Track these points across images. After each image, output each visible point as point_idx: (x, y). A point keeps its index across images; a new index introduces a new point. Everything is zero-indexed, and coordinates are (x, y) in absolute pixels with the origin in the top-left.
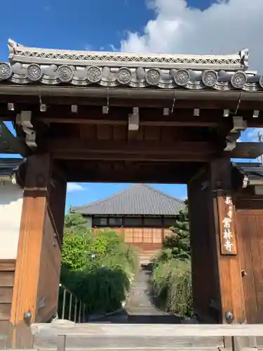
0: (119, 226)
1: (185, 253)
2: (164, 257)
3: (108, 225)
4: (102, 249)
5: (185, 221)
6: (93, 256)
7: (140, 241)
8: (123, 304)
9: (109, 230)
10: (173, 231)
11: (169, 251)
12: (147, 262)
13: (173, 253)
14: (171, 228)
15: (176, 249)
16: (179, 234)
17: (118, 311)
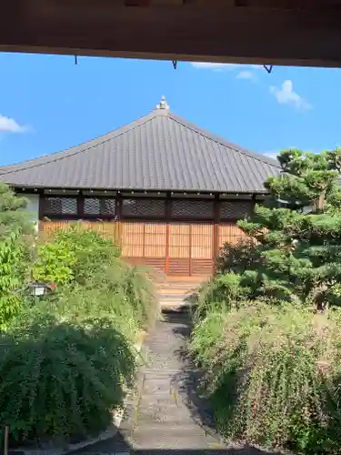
0: (108, 218)
1: (274, 284)
2: (221, 293)
3: (80, 215)
4: (61, 274)
5: (277, 205)
6: (39, 291)
7: (161, 253)
8: (118, 418)
9: (83, 226)
10: (246, 231)
11: (233, 279)
12: (176, 303)
13: (243, 284)
14: (240, 223)
15: (251, 273)
16: (260, 239)
17: (103, 437)
